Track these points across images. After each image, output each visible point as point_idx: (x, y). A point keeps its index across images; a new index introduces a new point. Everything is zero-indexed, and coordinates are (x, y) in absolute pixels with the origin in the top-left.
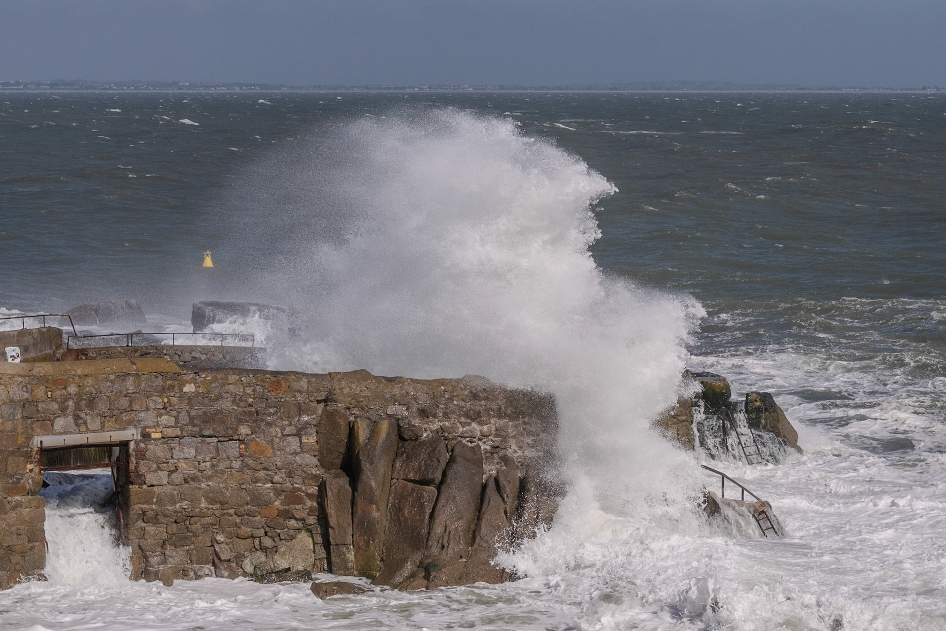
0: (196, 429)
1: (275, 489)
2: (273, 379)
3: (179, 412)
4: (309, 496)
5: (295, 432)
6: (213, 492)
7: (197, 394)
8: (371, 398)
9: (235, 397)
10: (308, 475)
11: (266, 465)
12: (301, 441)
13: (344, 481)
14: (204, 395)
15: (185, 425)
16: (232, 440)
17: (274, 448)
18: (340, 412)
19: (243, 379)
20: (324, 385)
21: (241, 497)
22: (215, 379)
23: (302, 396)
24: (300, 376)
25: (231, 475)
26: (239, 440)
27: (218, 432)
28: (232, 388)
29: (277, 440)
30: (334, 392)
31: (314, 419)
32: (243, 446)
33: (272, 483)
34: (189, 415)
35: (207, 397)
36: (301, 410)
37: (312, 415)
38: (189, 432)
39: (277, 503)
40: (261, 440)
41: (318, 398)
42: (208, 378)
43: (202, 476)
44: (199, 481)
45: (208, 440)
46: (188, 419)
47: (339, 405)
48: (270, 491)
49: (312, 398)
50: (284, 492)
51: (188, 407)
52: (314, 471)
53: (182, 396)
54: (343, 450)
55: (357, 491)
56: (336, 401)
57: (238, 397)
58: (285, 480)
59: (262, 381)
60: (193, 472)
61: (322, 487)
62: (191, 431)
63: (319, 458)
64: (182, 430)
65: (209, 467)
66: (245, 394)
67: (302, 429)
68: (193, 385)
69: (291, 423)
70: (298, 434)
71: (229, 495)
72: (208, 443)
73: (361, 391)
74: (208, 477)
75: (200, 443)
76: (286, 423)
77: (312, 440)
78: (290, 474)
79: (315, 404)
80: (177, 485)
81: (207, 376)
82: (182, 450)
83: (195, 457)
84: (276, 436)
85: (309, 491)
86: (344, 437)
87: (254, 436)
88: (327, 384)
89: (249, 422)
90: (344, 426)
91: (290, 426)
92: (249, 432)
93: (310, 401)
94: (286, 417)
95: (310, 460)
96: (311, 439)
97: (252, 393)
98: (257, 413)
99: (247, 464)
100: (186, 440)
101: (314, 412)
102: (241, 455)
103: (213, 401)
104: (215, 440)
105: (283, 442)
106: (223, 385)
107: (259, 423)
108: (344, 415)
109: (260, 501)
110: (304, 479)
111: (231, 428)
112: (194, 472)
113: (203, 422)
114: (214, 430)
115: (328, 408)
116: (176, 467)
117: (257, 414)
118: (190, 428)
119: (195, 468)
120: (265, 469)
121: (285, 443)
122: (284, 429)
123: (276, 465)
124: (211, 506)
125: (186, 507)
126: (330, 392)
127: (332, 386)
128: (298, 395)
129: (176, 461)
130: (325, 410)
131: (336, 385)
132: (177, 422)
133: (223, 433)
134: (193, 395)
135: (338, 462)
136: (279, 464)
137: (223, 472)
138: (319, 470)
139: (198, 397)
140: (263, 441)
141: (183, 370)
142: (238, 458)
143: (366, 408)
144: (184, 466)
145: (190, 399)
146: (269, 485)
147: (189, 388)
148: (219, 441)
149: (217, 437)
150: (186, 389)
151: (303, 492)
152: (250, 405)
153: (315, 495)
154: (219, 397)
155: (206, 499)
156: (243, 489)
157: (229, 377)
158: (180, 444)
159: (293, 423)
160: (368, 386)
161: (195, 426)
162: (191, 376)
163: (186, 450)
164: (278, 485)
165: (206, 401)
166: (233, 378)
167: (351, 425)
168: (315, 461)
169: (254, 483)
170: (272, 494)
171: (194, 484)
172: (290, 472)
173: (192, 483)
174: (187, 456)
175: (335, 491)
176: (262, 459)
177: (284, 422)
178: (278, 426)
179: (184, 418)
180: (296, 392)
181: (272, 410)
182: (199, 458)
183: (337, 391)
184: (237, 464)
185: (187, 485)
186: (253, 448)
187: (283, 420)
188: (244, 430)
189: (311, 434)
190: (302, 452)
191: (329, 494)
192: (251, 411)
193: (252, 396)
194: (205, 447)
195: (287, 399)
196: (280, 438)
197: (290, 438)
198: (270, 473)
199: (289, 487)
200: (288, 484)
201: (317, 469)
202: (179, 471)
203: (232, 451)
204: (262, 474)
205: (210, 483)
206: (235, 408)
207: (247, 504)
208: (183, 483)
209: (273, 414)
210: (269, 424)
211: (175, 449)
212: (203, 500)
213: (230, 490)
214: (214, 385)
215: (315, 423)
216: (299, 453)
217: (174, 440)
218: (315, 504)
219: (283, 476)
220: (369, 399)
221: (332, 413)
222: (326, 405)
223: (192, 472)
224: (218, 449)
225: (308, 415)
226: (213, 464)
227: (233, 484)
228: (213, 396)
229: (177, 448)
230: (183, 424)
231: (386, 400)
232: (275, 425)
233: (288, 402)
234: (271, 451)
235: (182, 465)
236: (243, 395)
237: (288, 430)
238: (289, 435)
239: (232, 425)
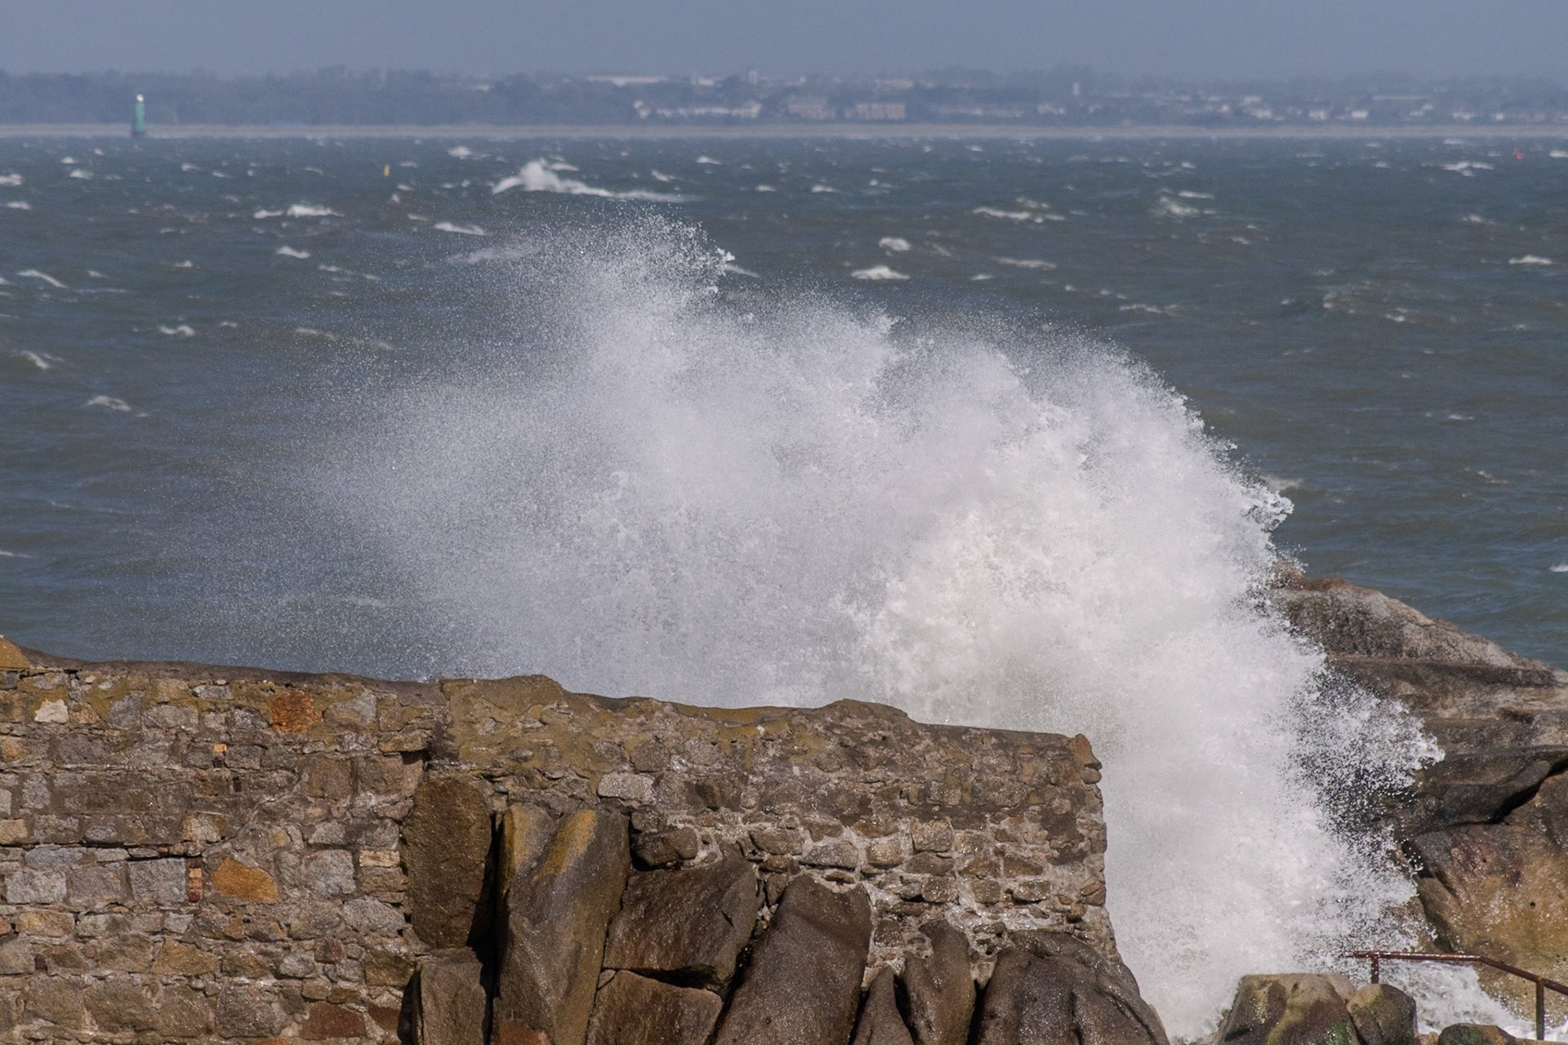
0: (72, 823)
1: (286, 995)
2: (282, 692)
3: (23, 778)
4: (378, 1013)
5: (339, 836)
6: (114, 997)
7: (73, 729)
8: (554, 751)
9: (177, 740)
10: (376, 955)
11: (260, 926)
12: (356, 863)
13: (469, 972)
14: (94, 732)
15: (41, 812)
16: (168, 855)
17: (281, 881)
18: (464, 785)
19: (197, 690)
20: (422, 710)
21: (192, 1012)
22: (122, 690)
23: (361, 739)
24: (357, 685)
25: (166, 952)
26: (185, 856)
27: (129, 831)
28: (168, 712)
29: (291, 859)
30: (450, 731)
31: (394, 803)
32: (197, 873)
33: (279, 976)
34: (51, 786)
35: (101, 737)
36: (356, 779)
37: (387, 792)
38: (50, 832)
39: (289, 1032)
40: (249, 857)
41: (406, 747)
42: (103, 687)
43: (83, 952)
44: (77, 965)
45: (102, 854)
46: (47, 795)
47: (464, 767)
48: (271, 997)
49: (388, 747)
50: (314, 1000)
51: (49, 764)
52: (393, 946)
53: (32, 734)
54: (475, 891)
55: (498, 995)
56: (454, 757)
57: (185, 739)
58: (314, 969)
59: (250, 696)
60: (60, 939)
61: (412, 991)
62: (56, 828)
63: (408, 910)
64: (31, 827)
65: (103, 928)
66: (205, 730)
67: (358, 831)
68: (61, 703)
69: (330, 811)
70: (349, 845)
71: (158, 1006)
72: (102, 864)
73: (525, 730)
74: (102, 955)
75: (80, 863)
76: (317, 812)
77: (389, 859)
78: (327, 955)
79: (396, 762)
80: (17, 975)
81: (100, 681)
82: (29, 881)
83: (66, 900)
84: (288, 848)
85: (377, 1001)
86: (477, 855)
87: (227, 845)
88: (430, 709)
89: (213, 809)
90: (478, 824)
91: (327, 820)
92: (215, 837)
93: (386, 755)
94: (316, 797)
95: (380, 914)
96: (385, 859)
97: (223, 728)
98: (237, 783)
99: (208, 922)
100: (44, 853)
101: (393, 785)
102: (193, 898)
103: (116, 747)
104: (121, 854)
105: (307, 865)
106: (144, 706)
107: (242, 810)
108: (477, 794)
109: (243, 1025)
110: (364, 965)
111: (166, 823)
112: (63, 940)
113: (89, 805)
114: (118, 827)
115: (433, 775)
116: (13, 926)
117: (238, 788)
118: (53, 819)
119: (66, 930)
120: (257, 937)
121: (312, 867)
122: (312, 829)
123: (288, 926)
124: (110, 1035)
125: (39, 1035)
126: (439, 731)
127: (445, 716)
128: (349, 736)
129: (13, 909)
130: (425, 780)
131: (455, 713)
132: (17, 803)
133: (142, 836)
134: (62, 730)
135: (463, 925)
136: (295, 923)
137: (141, 943)
138: (407, 943)
139: (75, 736)
140: (252, 861)
141: (35, 664)
142: (183, 904)
143: (539, 777)
144: (37, 923)
145: (53, 744)
146: (266, 982)
147: (51, 712)
148: (132, 859)
149: (127, 848)
150: (41, 715)
151: (363, 1002)
152: (218, 763)
153: (394, 1012)
154: (133, 739)
155: (94, 1016)
156: (197, 990)
157: (162, 684)
158: (24, 863)
159: (335, 813)
160: (545, 718)
161: (67, 814)
162: (56, 680)
163: (41, 879)
164: (295, 983)
165: (98, 749)
166: (171, 687)
167: (498, 823)
168: (395, 918)
169: (229, 974)
170: (276, 1006)
171: (61, 974)
172: (327, 948)
173: (56, 970)
174: (44, 895)
175: (444, 998)
176: (251, 909)
177: (310, 810)
178: (294, 821)
179: (37, 793)
180: (346, 727)
181: (279, 777)
182: (78, 901)
183: (457, 731)
184: (179, 922)
185: (43, 976)
186: (224, 877)
187: (307, 803)
188: (200, 830)
189: (384, 845)
190: (361, 893)
191: (428, 1005)
192: (220, 779)
193: (223, 737)
194: (93, 872)
195: (320, 747)
196: (300, 854)
197: (327, 856)
198: (271, 948)
199: (322, 989)
200: (322, 981)
201: (399, 940)
202: (22, 935)
203: (166, 884)
204: (249, 950)
205: (107, 972)
206: (177, 767)
207: (209, 1031)
208: (32, 969)
209: (281, 789)
210: (269, 815)
211: (10, 876)
212: (87, 1017)
213: (161, 993)
214: (118, 705)
215: (395, 813)
216: (351, 896)
217: (7, 853)
218: (394, 1037)
219: (305, 956)
220: (548, 752)
221: (443, 789)
222: (430, 767)
223: (57, 941)
224: (128, 879)
225: (377, 792)
226: (114, 920)
227: (170, 974)
228: (116, 733)
229: (18, 875)
230: (35, 810)
231: (599, 758)
232: (286, 816)
233: (322, 755)
234: (275, 888)
235: (31, 919)
236: (199, 734)
237: (321, 832)
238: (325, 847)
239: (167, 814)
